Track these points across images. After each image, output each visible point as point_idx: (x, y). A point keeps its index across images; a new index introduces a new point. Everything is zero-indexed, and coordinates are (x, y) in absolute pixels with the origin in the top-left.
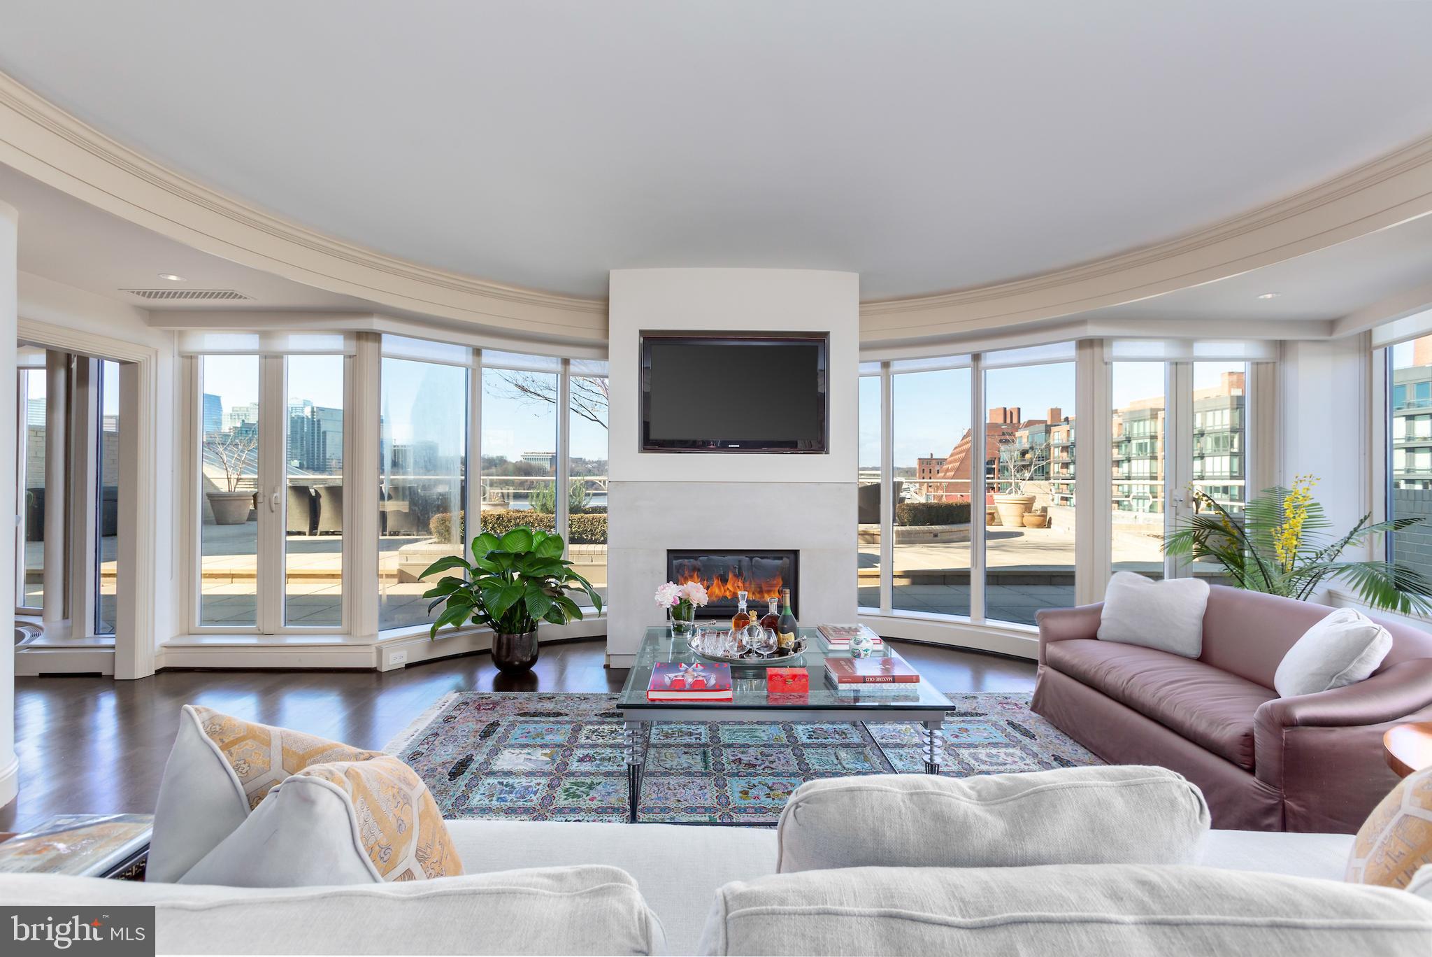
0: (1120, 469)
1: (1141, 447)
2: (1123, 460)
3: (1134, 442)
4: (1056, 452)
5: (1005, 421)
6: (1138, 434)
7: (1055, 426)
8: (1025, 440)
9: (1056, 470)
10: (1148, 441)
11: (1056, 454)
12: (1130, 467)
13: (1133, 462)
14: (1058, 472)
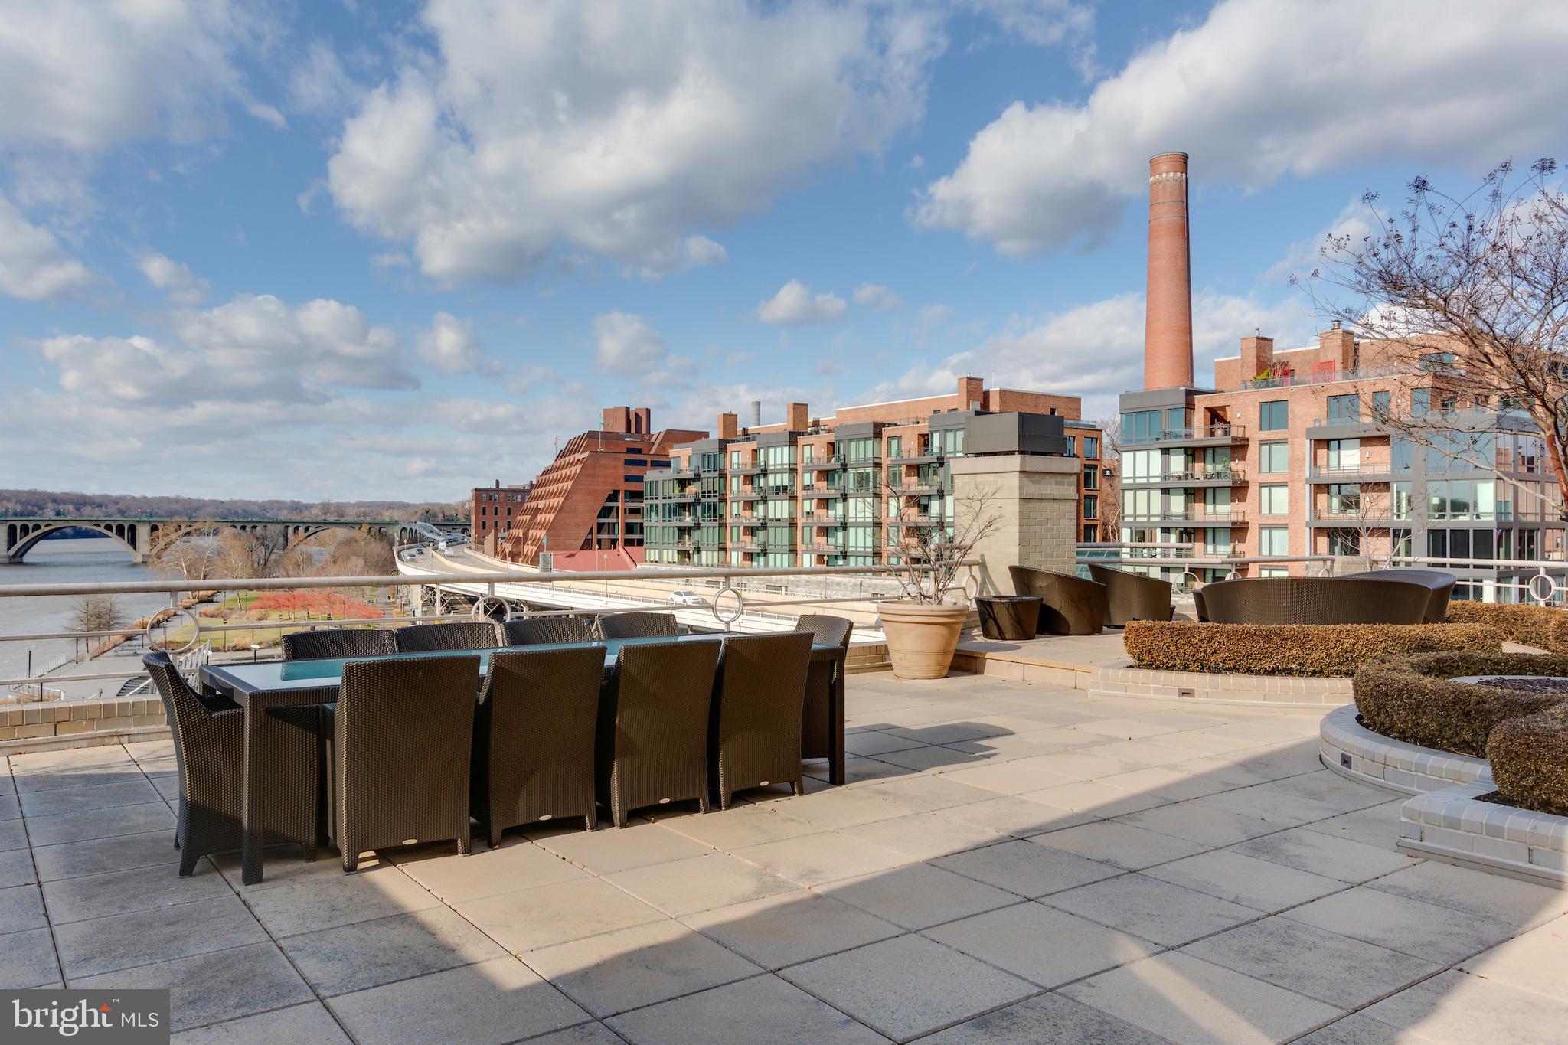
0: (831, 513)
1: (861, 479)
2: (835, 499)
3: (851, 471)
4: (735, 485)
5: (628, 430)
6: (857, 460)
7: (733, 442)
8: (684, 464)
9: (735, 512)
10: (870, 470)
11: (735, 488)
12: (846, 509)
13: (851, 502)
14: (739, 516)
